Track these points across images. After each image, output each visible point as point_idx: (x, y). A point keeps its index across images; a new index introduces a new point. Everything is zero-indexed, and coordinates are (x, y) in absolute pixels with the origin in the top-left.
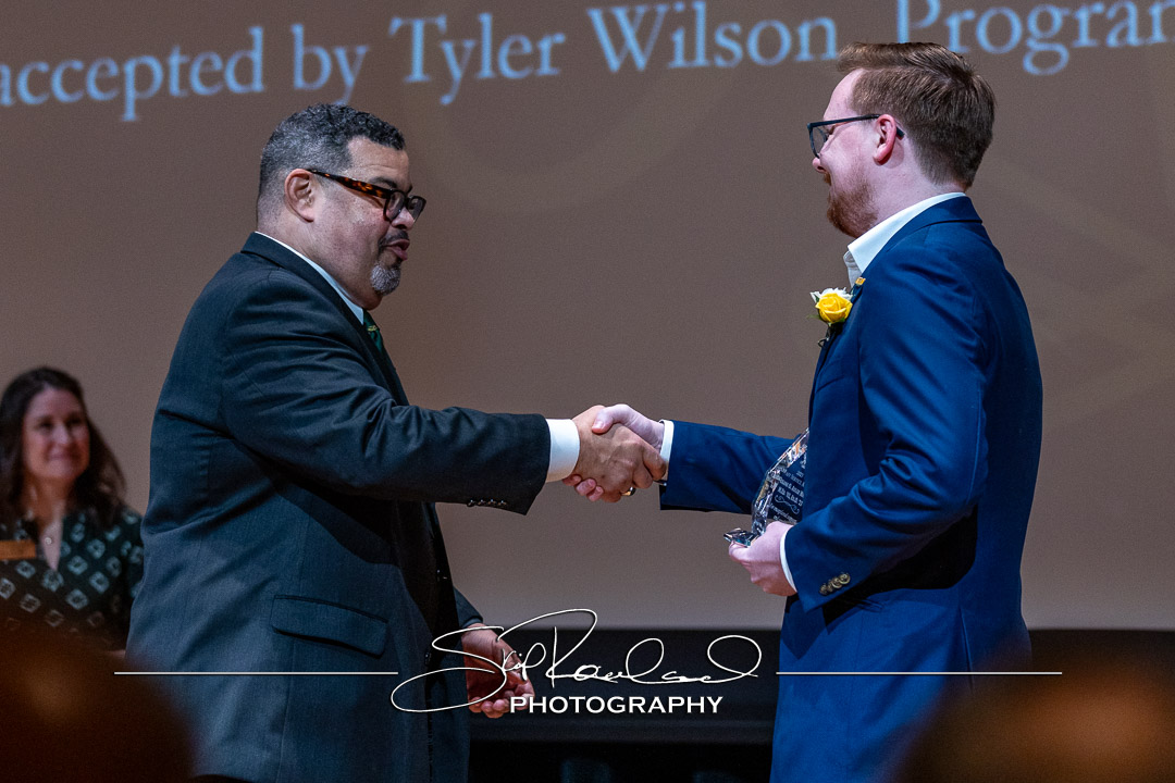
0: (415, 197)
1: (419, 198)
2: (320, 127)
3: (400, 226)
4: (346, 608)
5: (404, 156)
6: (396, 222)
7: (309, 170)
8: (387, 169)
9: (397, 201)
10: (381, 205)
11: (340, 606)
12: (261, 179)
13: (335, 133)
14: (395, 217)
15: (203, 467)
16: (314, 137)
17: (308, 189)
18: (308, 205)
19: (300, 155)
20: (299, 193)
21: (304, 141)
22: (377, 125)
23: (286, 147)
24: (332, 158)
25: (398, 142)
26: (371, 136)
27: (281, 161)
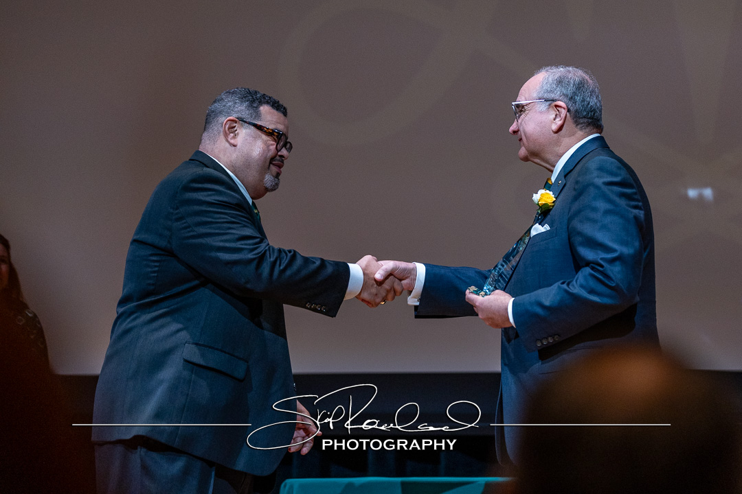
0: (289, 142)
2: (244, 97)
3: (281, 156)
4: (225, 352)
6: (280, 153)
7: (237, 118)
9: (282, 143)
10: (275, 141)
11: (222, 351)
13: (254, 101)
14: (280, 150)
15: (154, 272)
16: (242, 102)
17: (235, 129)
18: (234, 137)
19: (232, 110)
20: (231, 130)
22: (275, 101)
23: (224, 106)
24: (251, 114)
25: (285, 112)
26: (272, 106)
27: (221, 113)
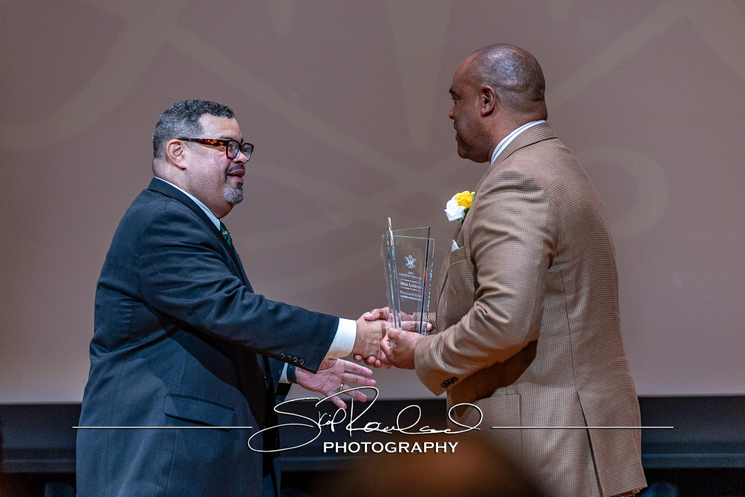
1: (249, 144)
2: (182, 113)
3: (238, 163)
4: (209, 402)
6: (235, 160)
7: (179, 139)
8: (225, 131)
10: (224, 150)
11: (205, 401)
13: (191, 115)
14: (235, 157)
15: (128, 319)
16: (179, 119)
17: (181, 150)
18: (181, 159)
19: (173, 131)
20: (176, 153)
21: (174, 123)
22: (215, 106)
23: (165, 128)
24: (192, 129)
25: (230, 114)
26: (212, 113)
27: (163, 137)
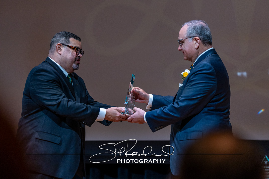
0: (82, 51)
1: (83, 51)
2: (64, 35)
3: (79, 57)
4: (52, 134)
5: (80, 43)
6: (78, 55)
7: (61, 44)
8: (77, 45)
9: (79, 51)
10: (76, 51)
12: (51, 46)
13: (67, 37)
14: (78, 54)
17: (61, 48)
18: (60, 51)
20: (59, 48)
21: (60, 38)
22: (75, 36)
23: (56, 39)
24: (66, 42)
25: (80, 40)
26: (74, 38)
27: (55, 42)
